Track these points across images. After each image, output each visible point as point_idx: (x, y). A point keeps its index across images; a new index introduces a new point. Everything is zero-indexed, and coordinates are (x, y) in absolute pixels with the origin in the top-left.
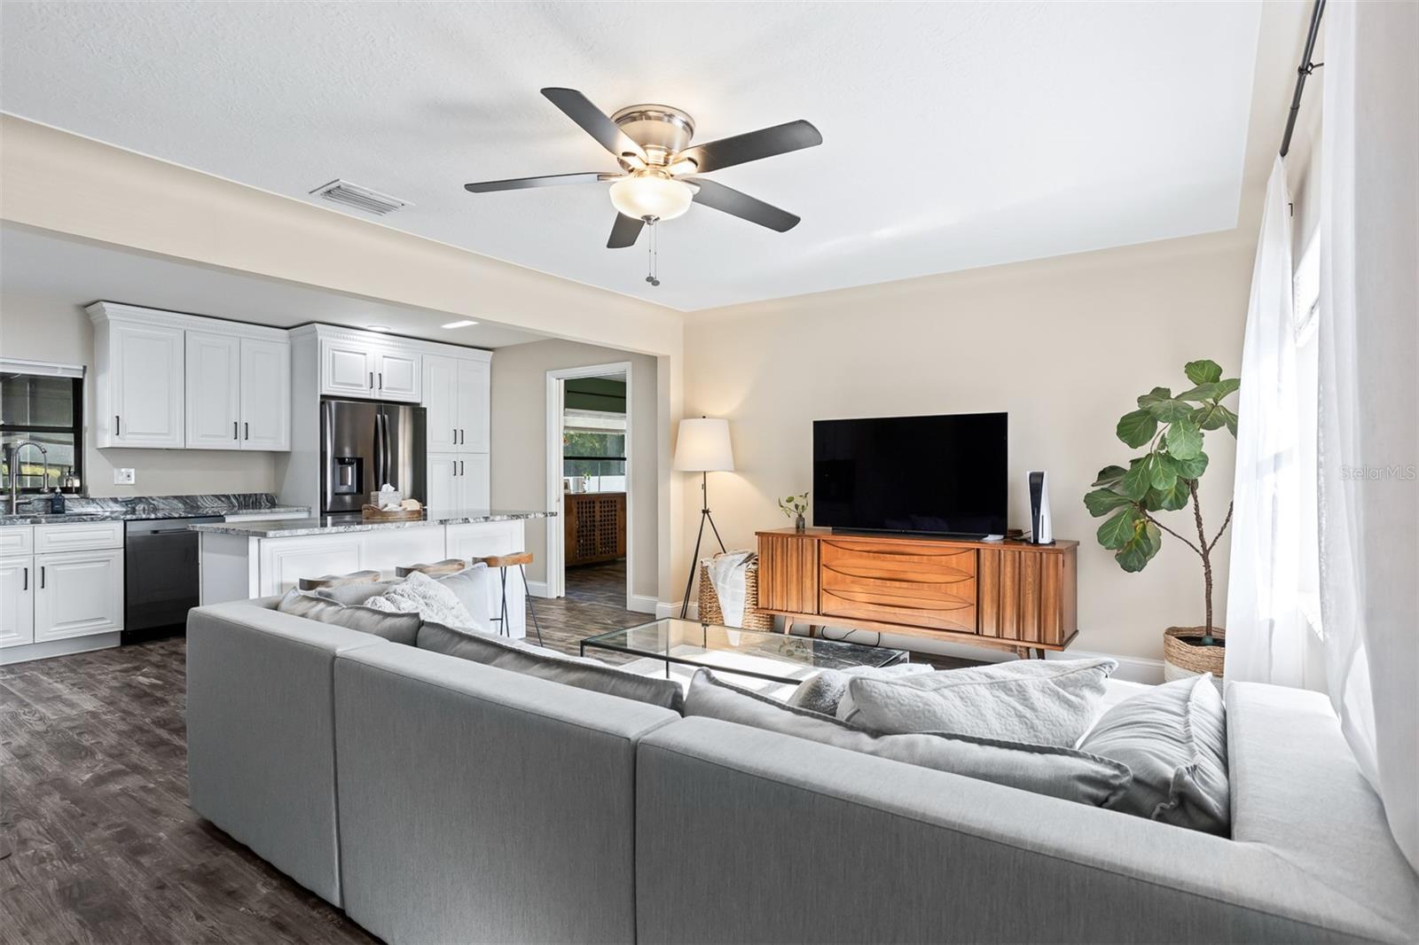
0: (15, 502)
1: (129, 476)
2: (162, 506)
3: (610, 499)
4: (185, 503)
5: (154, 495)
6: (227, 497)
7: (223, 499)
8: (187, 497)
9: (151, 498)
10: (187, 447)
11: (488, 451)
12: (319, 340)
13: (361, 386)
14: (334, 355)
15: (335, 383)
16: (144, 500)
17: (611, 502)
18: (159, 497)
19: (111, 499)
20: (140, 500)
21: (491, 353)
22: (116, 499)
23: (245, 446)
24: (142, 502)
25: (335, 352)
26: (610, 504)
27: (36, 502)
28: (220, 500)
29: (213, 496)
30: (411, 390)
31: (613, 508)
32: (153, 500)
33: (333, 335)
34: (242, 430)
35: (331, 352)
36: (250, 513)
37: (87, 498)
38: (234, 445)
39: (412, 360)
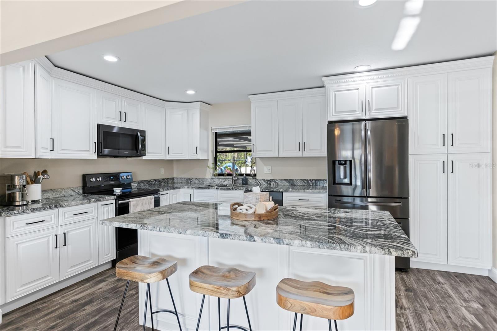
0: (233, 179)
1: (269, 170)
2: (280, 184)
4: (289, 183)
5: (277, 178)
6: (307, 181)
7: (305, 182)
8: (290, 180)
9: (276, 179)
11: (489, 150)
12: (326, 87)
13: (355, 111)
14: (335, 95)
15: (336, 112)
16: (274, 180)
18: (279, 179)
19: (263, 179)
20: (272, 180)
21: (493, 57)
22: (264, 179)
23: (306, 154)
24: (273, 181)
25: (336, 93)
28: (304, 182)
29: (300, 179)
30: (398, 107)
32: (277, 180)
33: (334, 82)
34: (303, 146)
35: (333, 93)
36: (294, 191)
37: (255, 179)
38: (300, 154)
39: (399, 85)
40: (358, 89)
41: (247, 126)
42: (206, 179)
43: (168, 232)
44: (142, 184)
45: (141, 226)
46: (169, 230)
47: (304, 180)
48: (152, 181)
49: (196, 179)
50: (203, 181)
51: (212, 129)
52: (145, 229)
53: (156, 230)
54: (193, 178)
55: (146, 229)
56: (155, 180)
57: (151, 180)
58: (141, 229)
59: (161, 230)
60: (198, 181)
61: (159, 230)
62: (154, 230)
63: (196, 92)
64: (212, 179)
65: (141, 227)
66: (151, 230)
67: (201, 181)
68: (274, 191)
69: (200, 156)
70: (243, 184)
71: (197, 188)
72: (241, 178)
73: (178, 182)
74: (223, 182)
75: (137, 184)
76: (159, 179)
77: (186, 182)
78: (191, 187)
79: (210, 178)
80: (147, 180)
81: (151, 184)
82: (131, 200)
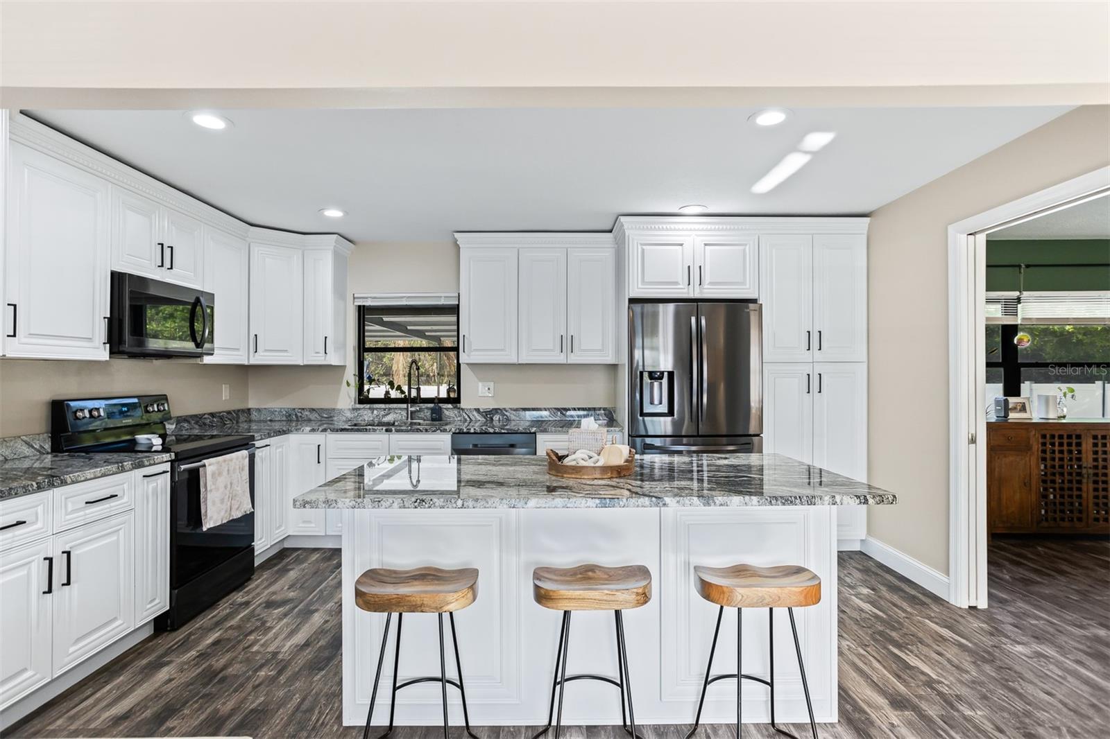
0: (410, 409)
2: (513, 417)
5: (507, 406)
9: (505, 409)
10: (520, 362)
11: (865, 359)
12: (627, 234)
13: (676, 283)
14: (643, 250)
15: (645, 283)
16: (500, 412)
18: (511, 409)
19: (475, 409)
20: (496, 411)
21: (867, 220)
22: (479, 409)
23: (573, 359)
24: (497, 412)
25: (644, 247)
27: (426, 411)
28: (562, 413)
29: (555, 409)
30: (743, 283)
32: (506, 411)
33: (641, 227)
34: (567, 343)
35: (640, 247)
36: (559, 431)
37: (459, 408)
38: (561, 359)
39: (746, 245)
40: (681, 245)
41: (441, 297)
42: (338, 410)
43: (485, 507)
44: (185, 425)
45: (416, 502)
46: (487, 502)
47: (562, 409)
48: (206, 416)
49: (313, 410)
50: (332, 415)
51: (354, 298)
52: (427, 506)
53: (454, 505)
54: (303, 409)
55: (430, 507)
56: (212, 415)
57: (205, 414)
58: (416, 507)
59: (466, 504)
60: (316, 415)
61: (463, 505)
62: (448, 507)
63: (346, 213)
64: (353, 409)
65: (416, 504)
66: (442, 507)
67: (325, 416)
68: (519, 431)
69: (333, 359)
70: (433, 420)
71: (337, 431)
72: (427, 408)
73: (262, 419)
74: (384, 416)
75: (174, 426)
76: (220, 413)
77: (284, 418)
78: (320, 429)
79: (349, 409)
80: (196, 416)
81: (205, 424)
82: (206, 462)
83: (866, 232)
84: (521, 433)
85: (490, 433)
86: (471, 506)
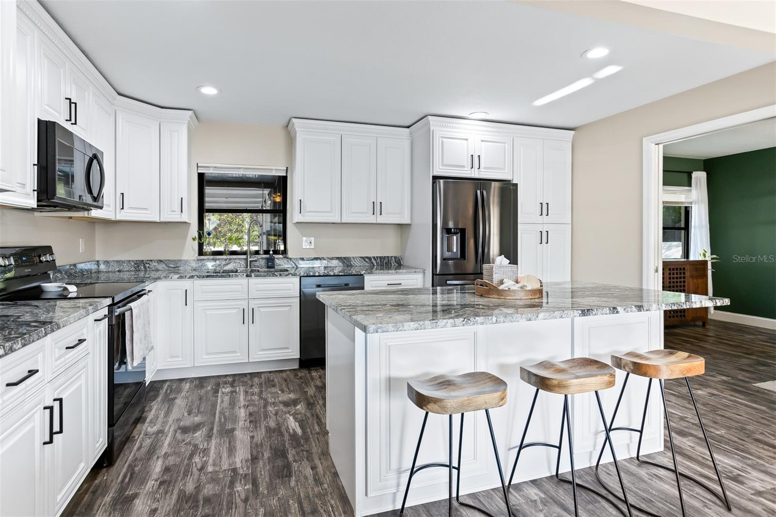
0: (249, 260)
1: (311, 243)
3: (680, 266)
4: (343, 263)
5: (325, 256)
6: (370, 258)
7: (367, 260)
8: (345, 258)
9: (323, 258)
10: (343, 221)
11: (570, 221)
12: (431, 129)
13: (463, 167)
14: (443, 141)
15: (443, 165)
17: (680, 269)
18: (328, 258)
19: (300, 258)
21: (572, 132)
22: (303, 258)
23: (381, 220)
25: (443, 139)
26: (679, 271)
27: (261, 260)
28: (365, 261)
29: (361, 257)
30: (504, 169)
31: (683, 275)
32: (325, 260)
33: (441, 125)
34: (377, 208)
35: (440, 139)
36: (381, 273)
37: (288, 258)
38: (372, 219)
39: (505, 143)
40: (467, 140)
41: (272, 169)
42: (184, 260)
43: (511, 322)
45: (464, 321)
46: (513, 318)
47: (365, 257)
48: (71, 267)
49: (161, 261)
50: (178, 265)
51: (198, 167)
52: (471, 323)
53: (491, 322)
54: (151, 261)
59: (498, 320)
60: (164, 266)
61: (497, 321)
62: (486, 324)
63: (221, 91)
64: (198, 260)
65: (464, 322)
67: (172, 266)
70: (268, 267)
72: (262, 258)
73: (110, 270)
74: (225, 265)
77: (133, 269)
79: (194, 260)
81: (71, 274)
82: (132, 305)
83: (571, 140)
84: (354, 275)
85: (331, 276)
86: (502, 321)
